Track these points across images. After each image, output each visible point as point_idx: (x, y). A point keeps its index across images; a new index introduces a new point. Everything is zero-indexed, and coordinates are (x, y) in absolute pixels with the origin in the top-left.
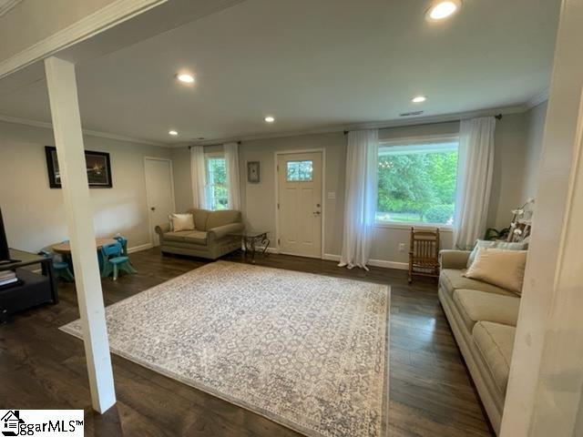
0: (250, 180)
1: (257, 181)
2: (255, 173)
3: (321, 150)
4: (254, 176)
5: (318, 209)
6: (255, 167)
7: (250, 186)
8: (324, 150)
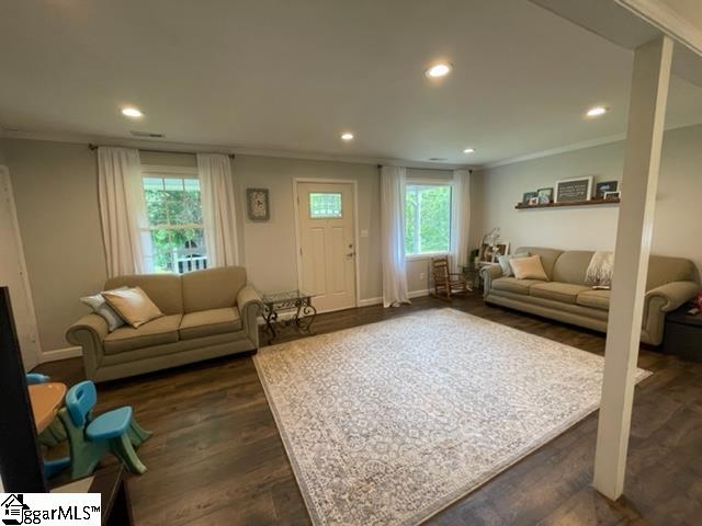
0: (253, 218)
1: (266, 218)
2: (263, 206)
3: (351, 181)
4: (259, 211)
5: (352, 251)
6: (261, 198)
7: (250, 227)
8: (355, 182)
